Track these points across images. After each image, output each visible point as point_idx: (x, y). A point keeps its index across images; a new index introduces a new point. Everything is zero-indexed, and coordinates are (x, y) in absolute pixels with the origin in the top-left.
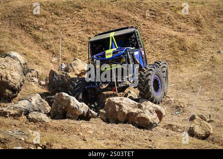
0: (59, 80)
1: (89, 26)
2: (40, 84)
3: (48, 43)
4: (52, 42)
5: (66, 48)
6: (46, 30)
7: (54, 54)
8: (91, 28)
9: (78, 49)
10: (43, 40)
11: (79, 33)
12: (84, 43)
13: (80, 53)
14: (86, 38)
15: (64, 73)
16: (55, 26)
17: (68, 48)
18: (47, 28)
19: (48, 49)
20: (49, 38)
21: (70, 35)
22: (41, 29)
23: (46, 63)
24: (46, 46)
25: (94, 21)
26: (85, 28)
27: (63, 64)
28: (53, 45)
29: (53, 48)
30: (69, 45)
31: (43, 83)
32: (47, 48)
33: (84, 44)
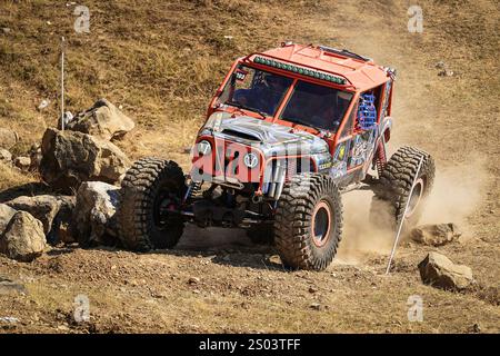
0: (68, 153)
1: (123, 21)
2: (18, 164)
3: (26, 64)
4: (36, 61)
5: (72, 75)
6: (19, 33)
7: (42, 90)
8: (128, 25)
9: (101, 77)
10: (14, 58)
11: (101, 37)
12: (114, 61)
13: (106, 86)
14: (119, 49)
15: (78, 136)
16: (40, 22)
17: (76, 76)
18: (21, 28)
19: (26, 78)
20: (28, 52)
21: (78, 44)
22: (7, 30)
23: (27, 113)
24: (22, 70)
25: (135, 9)
26: (114, 25)
27: (69, 113)
28: (40, 69)
29: (40, 77)
30: (78, 67)
31: (26, 160)
32: (26, 76)
33: (115, 65)
